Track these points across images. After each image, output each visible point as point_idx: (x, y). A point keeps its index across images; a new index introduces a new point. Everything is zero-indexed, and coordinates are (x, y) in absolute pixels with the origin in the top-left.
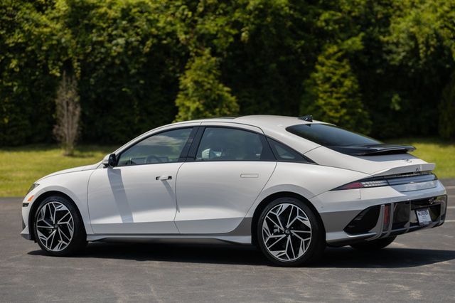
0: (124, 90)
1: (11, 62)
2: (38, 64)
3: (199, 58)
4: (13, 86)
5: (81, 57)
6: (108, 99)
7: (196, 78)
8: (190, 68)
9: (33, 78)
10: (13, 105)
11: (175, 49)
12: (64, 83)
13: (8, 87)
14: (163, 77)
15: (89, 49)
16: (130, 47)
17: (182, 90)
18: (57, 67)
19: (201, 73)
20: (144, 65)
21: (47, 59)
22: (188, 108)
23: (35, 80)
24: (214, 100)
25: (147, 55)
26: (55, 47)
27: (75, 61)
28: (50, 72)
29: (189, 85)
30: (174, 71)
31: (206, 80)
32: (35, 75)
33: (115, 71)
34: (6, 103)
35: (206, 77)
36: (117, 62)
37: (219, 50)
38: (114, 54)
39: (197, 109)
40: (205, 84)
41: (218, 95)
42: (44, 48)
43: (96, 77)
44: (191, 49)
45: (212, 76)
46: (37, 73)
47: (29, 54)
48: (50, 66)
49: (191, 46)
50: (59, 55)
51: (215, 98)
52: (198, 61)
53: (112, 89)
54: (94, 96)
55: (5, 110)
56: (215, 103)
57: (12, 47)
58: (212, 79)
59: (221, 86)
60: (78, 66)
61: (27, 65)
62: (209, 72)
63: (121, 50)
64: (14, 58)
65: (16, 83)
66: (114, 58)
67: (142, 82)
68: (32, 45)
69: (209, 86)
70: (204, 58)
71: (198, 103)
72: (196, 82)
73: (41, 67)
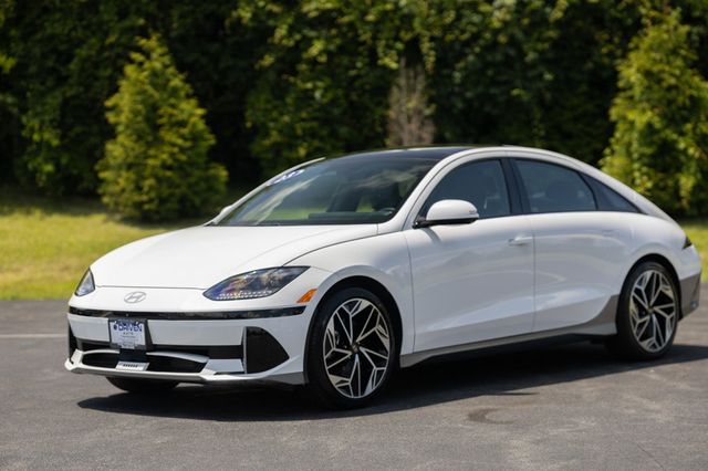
0: (515, 92)
1: (310, 45)
2: (361, 49)
3: (656, 27)
4: (315, 88)
5: (437, 33)
6: (487, 108)
7: (648, 65)
8: (637, 48)
9: (353, 73)
10: (315, 124)
11: (613, 12)
12: (402, 81)
13: (307, 90)
14: (590, 65)
15: (450, 17)
16: (528, 10)
17: (624, 90)
18: (393, 52)
19: (657, 56)
20: (555, 44)
21: (375, 38)
22: (632, 123)
23: (358, 77)
24: (684, 107)
25: (558, 23)
26: (391, 15)
27: (426, 39)
28: (380, 62)
29: (633, 79)
30: (611, 55)
31: (667, 68)
32: (354, 68)
33: (499, 57)
34: (303, 120)
35: (668, 63)
36: (502, 39)
37: (697, 14)
38: (496, 25)
39: (649, 125)
40: (666, 76)
41: (691, 98)
42: (371, 18)
43: (465, 68)
44: (643, 11)
45: (679, 62)
46: (359, 65)
47: (345, 29)
48: (380, 50)
49: (644, 7)
50: (398, 29)
51: (684, 104)
52: (652, 33)
53: (493, 91)
54: (460, 105)
55: (299, 132)
56: (684, 113)
57: (315, 18)
58: (679, 67)
59: (697, 79)
60: (431, 49)
61: (341, 49)
62: (674, 52)
63: (508, 17)
64: (318, 38)
65: (320, 84)
66: (496, 32)
67: (548, 77)
68: (350, 14)
69: (673, 81)
70: (664, 27)
71: (649, 114)
72: (648, 74)
73: (366, 53)
